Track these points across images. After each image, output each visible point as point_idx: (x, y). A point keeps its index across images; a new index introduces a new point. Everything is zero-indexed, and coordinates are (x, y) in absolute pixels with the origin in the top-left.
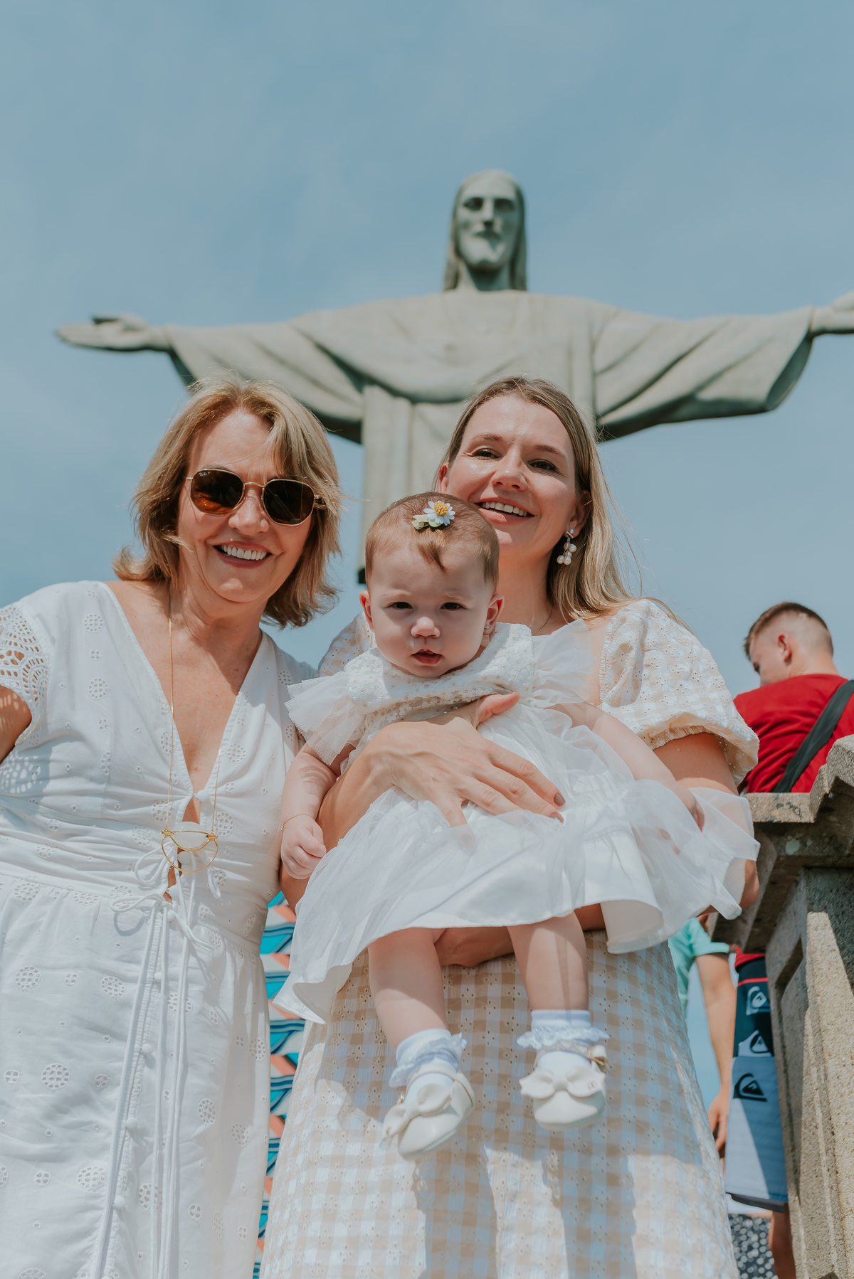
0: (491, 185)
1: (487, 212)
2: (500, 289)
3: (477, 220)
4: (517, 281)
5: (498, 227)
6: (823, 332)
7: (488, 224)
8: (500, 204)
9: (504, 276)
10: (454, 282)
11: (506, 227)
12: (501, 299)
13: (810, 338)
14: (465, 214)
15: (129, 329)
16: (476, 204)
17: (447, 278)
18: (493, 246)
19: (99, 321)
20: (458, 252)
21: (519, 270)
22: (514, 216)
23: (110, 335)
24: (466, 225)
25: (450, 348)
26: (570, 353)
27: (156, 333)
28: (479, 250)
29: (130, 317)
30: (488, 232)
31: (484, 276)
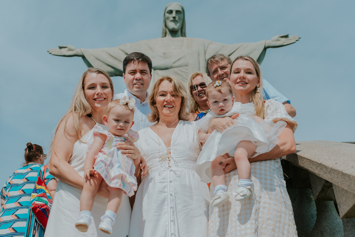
0: (174, 7)
1: (174, 14)
2: (178, 37)
3: (171, 16)
4: (183, 34)
5: (177, 19)
6: (269, 47)
7: (174, 18)
8: (177, 12)
9: (179, 32)
10: (165, 35)
11: (179, 18)
12: (179, 39)
13: (265, 49)
14: (167, 15)
15: (70, 50)
16: (171, 12)
17: (163, 33)
18: (176, 25)
19: (61, 48)
20: (166, 26)
21: (183, 31)
22: (182, 15)
23: (64, 52)
24: (168, 18)
25: (164, 53)
26: (199, 54)
27: (78, 51)
28: (172, 25)
29: (70, 46)
30: (174, 20)
31: (174, 33)
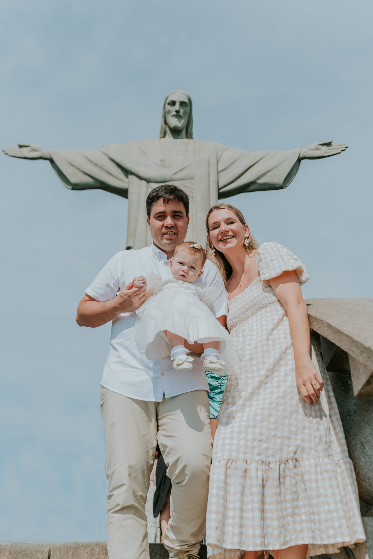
0: (178, 97)
1: (177, 107)
2: (182, 138)
3: (173, 109)
4: (189, 135)
5: (181, 114)
6: (304, 158)
7: (177, 112)
8: (182, 104)
9: (184, 132)
10: (164, 135)
11: (185, 113)
12: (182, 142)
13: (299, 160)
14: (168, 107)
15: (34, 150)
16: (173, 103)
17: (161, 133)
18: (180, 121)
19: (21, 147)
20: (166, 122)
21: (189, 131)
22: (188, 109)
23: (25, 152)
24: (169, 112)
25: (162, 160)
26: (209, 164)
27: (44, 152)
28: (174, 122)
29: (33, 145)
30: (178, 115)
31: (176, 132)
